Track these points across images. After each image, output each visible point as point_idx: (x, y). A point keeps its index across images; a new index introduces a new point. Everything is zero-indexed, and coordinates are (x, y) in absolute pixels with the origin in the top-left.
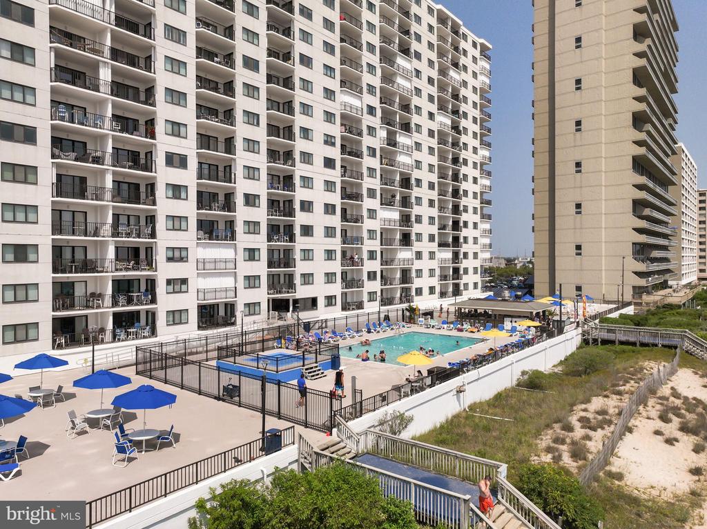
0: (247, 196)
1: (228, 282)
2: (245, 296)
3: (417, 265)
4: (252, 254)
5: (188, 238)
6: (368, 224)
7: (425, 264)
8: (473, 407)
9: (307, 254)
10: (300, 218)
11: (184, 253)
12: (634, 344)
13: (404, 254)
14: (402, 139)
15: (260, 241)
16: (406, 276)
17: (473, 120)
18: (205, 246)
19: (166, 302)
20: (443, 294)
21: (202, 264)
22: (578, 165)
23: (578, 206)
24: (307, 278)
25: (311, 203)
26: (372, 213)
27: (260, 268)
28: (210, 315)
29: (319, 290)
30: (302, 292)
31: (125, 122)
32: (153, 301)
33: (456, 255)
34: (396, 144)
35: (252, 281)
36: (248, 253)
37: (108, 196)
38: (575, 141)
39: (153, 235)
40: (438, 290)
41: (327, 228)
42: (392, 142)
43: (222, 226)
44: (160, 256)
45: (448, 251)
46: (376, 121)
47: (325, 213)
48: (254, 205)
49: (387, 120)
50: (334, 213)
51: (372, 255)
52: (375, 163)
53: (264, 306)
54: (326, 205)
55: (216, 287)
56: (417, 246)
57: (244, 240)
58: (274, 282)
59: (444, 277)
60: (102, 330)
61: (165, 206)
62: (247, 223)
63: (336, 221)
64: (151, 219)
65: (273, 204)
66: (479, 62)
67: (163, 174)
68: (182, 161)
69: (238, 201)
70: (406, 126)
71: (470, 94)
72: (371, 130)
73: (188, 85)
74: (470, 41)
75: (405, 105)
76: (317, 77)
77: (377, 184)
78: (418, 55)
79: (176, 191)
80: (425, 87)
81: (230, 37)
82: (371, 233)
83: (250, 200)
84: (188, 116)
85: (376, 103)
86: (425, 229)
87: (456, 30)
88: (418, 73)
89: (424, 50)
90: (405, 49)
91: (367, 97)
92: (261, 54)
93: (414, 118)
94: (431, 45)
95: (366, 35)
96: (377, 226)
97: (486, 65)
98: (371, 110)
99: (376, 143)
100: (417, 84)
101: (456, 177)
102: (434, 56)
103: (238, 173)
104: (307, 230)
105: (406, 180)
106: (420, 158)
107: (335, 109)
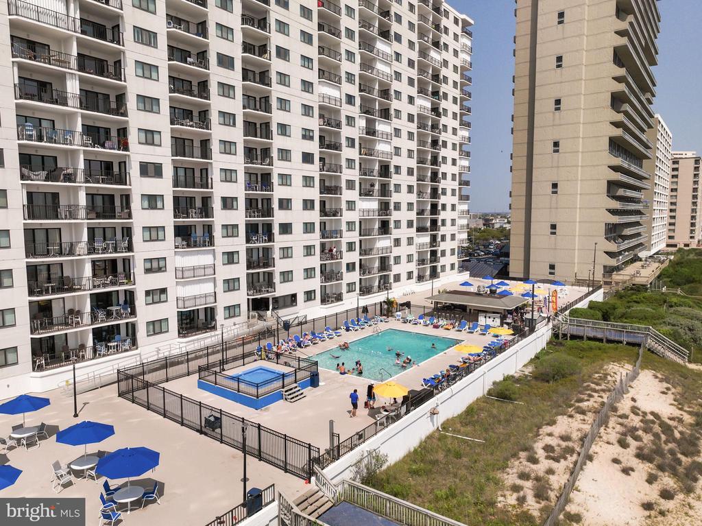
0: (224, 200)
1: (208, 288)
2: (225, 300)
3: (396, 252)
4: (231, 257)
5: (167, 247)
6: (347, 216)
7: (403, 251)
8: (446, 426)
9: (286, 253)
10: (279, 217)
11: (162, 263)
12: (601, 340)
13: (383, 243)
14: (381, 127)
15: (239, 244)
16: (384, 264)
17: (454, 100)
18: (183, 254)
19: (145, 313)
20: (421, 278)
22: (556, 144)
23: (555, 186)
24: (287, 276)
25: (289, 201)
27: (240, 271)
28: (191, 322)
29: (299, 286)
30: (282, 290)
32: (133, 313)
33: (434, 238)
34: (375, 132)
35: (231, 285)
36: (226, 256)
37: (82, 213)
38: (554, 120)
39: (130, 248)
40: (415, 274)
41: (306, 224)
42: (371, 131)
43: (199, 232)
44: (138, 269)
45: (426, 236)
46: (354, 111)
47: (304, 210)
48: (232, 208)
49: (366, 110)
50: (312, 208)
51: (351, 247)
52: (353, 153)
53: (244, 307)
54: (305, 201)
55: (195, 293)
56: (395, 233)
57: (223, 244)
58: (253, 283)
59: (422, 261)
60: (83, 347)
61: (141, 218)
62: (225, 227)
63: (314, 216)
64: (127, 231)
65: (251, 203)
66: (461, 40)
67: (138, 185)
68: (157, 170)
69: (216, 205)
70: (386, 113)
71: (451, 74)
72: (350, 120)
73: (161, 89)
74: (451, 18)
75: (385, 91)
76: (294, 70)
77: (356, 175)
78: (398, 37)
79: (152, 201)
80: (405, 70)
81: (203, 34)
82: (350, 225)
83: (228, 203)
84: (161, 123)
85: (355, 92)
86: (404, 215)
87: (437, 8)
88: (398, 56)
89: (404, 32)
90: (385, 34)
91: (346, 87)
92: (236, 50)
93: (394, 103)
94: (411, 25)
95: (345, 20)
96: (356, 217)
97: (467, 42)
98: (350, 99)
99: (355, 133)
100: (397, 68)
101: (435, 161)
102: (415, 37)
103: (214, 177)
104: (286, 228)
105: (385, 169)
106: (399, 145)
107: (313, 101)
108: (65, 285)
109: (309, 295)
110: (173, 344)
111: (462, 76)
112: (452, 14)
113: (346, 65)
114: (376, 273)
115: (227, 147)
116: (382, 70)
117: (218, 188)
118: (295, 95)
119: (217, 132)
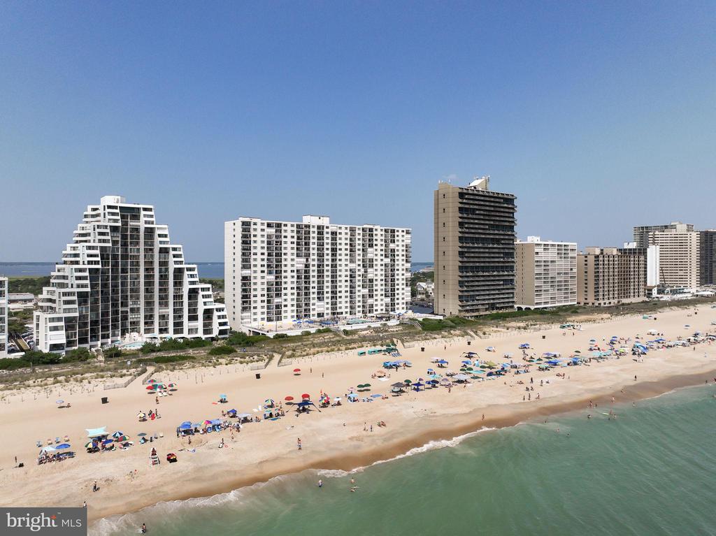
1: (323, 309)
2: (326, 312)
3: (376, 303)
4: (327, 303)
5: (316, 301)
6: (357, 294)
7: (379, 302)
10: (339, 295)
11: (315, 304)
13: (371, 300)
14: (370, 270)
15: (329, 301)
16: (371, 306)
17: (402, 256)
18: (319, 302)
19: (312, 313)
21: (318, 306)
24: (340, 308)
26: (359, 291)
27: (329, 306)
28: (319, 315)
29: (343, 310)
30: (339, 311)
31: (305, 282)
33: (393, 299)
34: (368, 272)
35: (327, 309)
41: (346, 296)
42: (366, 272)
44: (311, 305)
45: (389, 298)
46: (361, 268)
47: (345, 293)
49: (364, 266)
50: (348, 292)
52: (360, 278)
53: (330, 313)
54: (346, 291)
55: (320, 310)
56: (375, 298)
57: (326, 300)
58: (332, 309)
59: (387, 305)
61: (312, 296)
62: (327, 297)
63: (348, 294)
64: (309, 298)
65: (332, 292)
66: (406, 236)
67: (311, 290)
68: (315, 288)
69: (325, 293)
70: (371, 266)
71: (400, 248)
72: (359, 270)
73: (316, 274)
74: (400, 231)
75: (371, 260)
76: (343, 263)
77: (361, 283)
78: (376, 245)
79: (314, 293)
80: (379, 253)
81: (323, 261)
82: (359, 296)
83: (327, 292)
84: (316, 279)
85: (361, 263)
86: (379, 293)
87: (393, 231)
88: (376, 250)
89: (379, 243)
90: (371, 246)
91: (358, 263)
92: (330, 263)
93: (375, 263)
94: (382, 240)
95: (357, 247)
96: (361, 294)
97: (409, 236)
98: (359, 265)
99: (361, 273)
100: (376, 253)
101: (393, 275)
102: (383, 243)
103: (325, 288)
104: (340, 297)
105: (371, 281)
106: (377, 273)
107: (348, 268)
108: (301, 307)
110: (315, 318)
111: (407, 247)
112: (400, 230)
113: (357, 257)
114: (368, 309)
115: (327, 281)
116: (370, 256)
117: (325, 290)
118: (343, 268)
119: (326, 279)
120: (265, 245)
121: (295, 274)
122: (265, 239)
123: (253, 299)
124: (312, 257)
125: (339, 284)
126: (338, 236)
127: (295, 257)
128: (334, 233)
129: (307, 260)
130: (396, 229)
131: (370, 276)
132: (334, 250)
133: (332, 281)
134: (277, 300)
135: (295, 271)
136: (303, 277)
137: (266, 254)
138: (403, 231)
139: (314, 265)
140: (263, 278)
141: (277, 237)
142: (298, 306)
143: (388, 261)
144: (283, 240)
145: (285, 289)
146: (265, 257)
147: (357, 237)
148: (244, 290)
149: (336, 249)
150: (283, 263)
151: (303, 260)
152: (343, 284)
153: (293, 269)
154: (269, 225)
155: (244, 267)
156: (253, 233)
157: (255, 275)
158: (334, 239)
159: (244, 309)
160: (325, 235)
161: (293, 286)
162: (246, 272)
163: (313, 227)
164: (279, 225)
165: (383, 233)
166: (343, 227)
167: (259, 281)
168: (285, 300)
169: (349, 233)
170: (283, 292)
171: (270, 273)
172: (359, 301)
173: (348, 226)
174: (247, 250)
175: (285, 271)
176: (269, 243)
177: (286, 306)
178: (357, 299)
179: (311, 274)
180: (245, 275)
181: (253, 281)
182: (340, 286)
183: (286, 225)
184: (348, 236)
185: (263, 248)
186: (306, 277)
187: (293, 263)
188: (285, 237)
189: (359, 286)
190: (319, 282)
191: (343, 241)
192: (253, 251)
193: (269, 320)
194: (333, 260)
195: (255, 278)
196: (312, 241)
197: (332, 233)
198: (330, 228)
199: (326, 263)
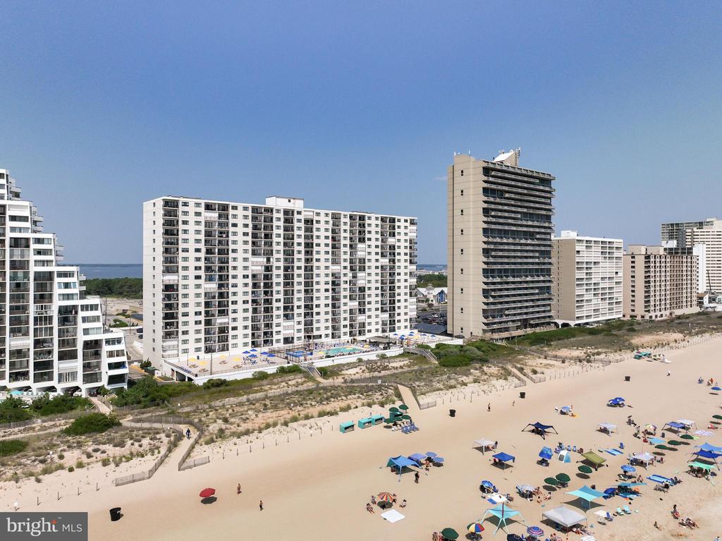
1: (292, 331)
2: (297, 335)
3: (369, 321)
4: (299, 323)
5: (281, 320)
6: (343, 308)
7: (373, 320)
9: (318, 321)
10: (315, 310)
11: (280, 324)
13: (361, 317)
14: (360, 274)
15: (302, 319)
16: (362, 325)
17: (405, 254)
18: (285, 322)
19: (275, 337)
20: (384, 331)
21: (284, 327)
24: (318, 329)
25: (319, 305)
26: (345, 304)
27: (302, 327)
28: (287, 340)
29: (323, 332)
30: (316, 333)
31: (266, 293)
32: (272, 337)
33: (392, 315)
34: (357, 277)
35: (299, 331)
37: (262, 312)
39: (272, 320)
40: (380, 330)
41: (326, 312)
42: (354, 277)
43: (290, 316)
44: (274, 326)
45: (387, 314)
46: (348, 271)
47: (325, 307)
49: (352, 269)
50: (329, 306)
52: (347, 286)
53: (303, 337)
54: (326, 304)
55: (288, 333)
56: (368, 313)
57: (297, 319)
58: (306, 330)
59: (384, 324)
60: (261, 344)
61: (275, 313)
62: (298, 314)
63: (329, 309)
64: (272, 316)
65: (306, 307)
66: (409, 228)
67: (275, 305)
68: (280, 300)
69: (295, 308)
70: (363, 269)
71: (402, 244)
72: (345, 275)
73: (281, 280)
74: (402, 221)
75: (362, 261)
76: (322, 264)
77: (348, 293)
78: (369, 239)
79: (278, 308)
80: (373, 250)
81: (293, 262)
82: (345, 311)
83: (299, 307)
84: (281, 288)
85: (347, 264)
86: (373, 306)
87: (393, 220)
88: (369, 246)
89: (373, 236)
90: (362, 240)
91: (343, 264)
92: (302, 264)
93: (367, 264)
94: (377, 232)
95: (343, 242)
96: (347, 308)
97: (414, 228)
98: (345, 268)
99: (347, 279)
100: (369, 250)
101: (392, 282)
102: (379, 236)
103: (295, 300)
104: (318, 314)
105: (362, 289)
106: (370, 279)
107: (329, 272)
108: (258, 329)
109: (327, 335)
110: (281, 345)
111: (411, 243)
112: (403, 219)
113: (343, 257)
114: (358, 329)
115: (299, 291)
116: (360, 254)
117: (296, 303)
118: (322, 271)
119: (296, 287)
120: (202, 237)
121: (249, 281)
122: (202, 228)
123: (181, 319)
124: (275, 255)
125: (315, 295)
126: (315, 226)
127: (249, 255)
128: (309, 222)
129: (268, 260)
130: (397, 217)
131: (361, 283)
132: (309, 246)
133: (306, 291)
134: (220, 321)
135: (250, 277)
136: (262, 284)
137: (204, 250)
138: (406, 221)
139: (278, 268)
140: (198, 286)
141: (220, 224)
142: (255, 328)
143: (385, 261)
144: (231, 229)
145: (234, 303)
146: (202, 255)
147: (343, 227)
148: (168, 306)
149: (312, 244)
150: (231, 264)
151: (263, 260)
152: (322, 294)
153: (246, 273)
154: (209, 207)
155: (168, 270)
156: (181, 218)
157: (185, 282)
158: (309, 230)
159: (168, 335)
160: (296, 224)
161: (246, 298)
162: (171, 279)
163: (278, 211)
164: (224, 208)
165: (379, 222)
166: (323, 212)
167: (192, 291)
168: (234, 320)
169: (331, 222)
170: (231, 307)
171: (210, 279)
172: (345, 319)
173: (330, 212)
174: (172, 243)
175: (234, 277)
176: (208, 234)
177: (234, 328)
178: (343, 316)
179: (275, 280)
180: (167, 283)
181: (181, 291)
182: (318, 298)
183: (235, 208)
184: (330, 226)
185: (198, 241)
186: (266, 285)
187: (246, 264)
188: (235, 225)
189: (345, 297)
190: (286, 293)
191: (323, 234)
192: (181, 245)
193: (209, 350)
194: (307, 261)
195: (185, 287)
196: (275, 231)
197: (307, 221)
198: (303, 213)
199: (296, 264)
